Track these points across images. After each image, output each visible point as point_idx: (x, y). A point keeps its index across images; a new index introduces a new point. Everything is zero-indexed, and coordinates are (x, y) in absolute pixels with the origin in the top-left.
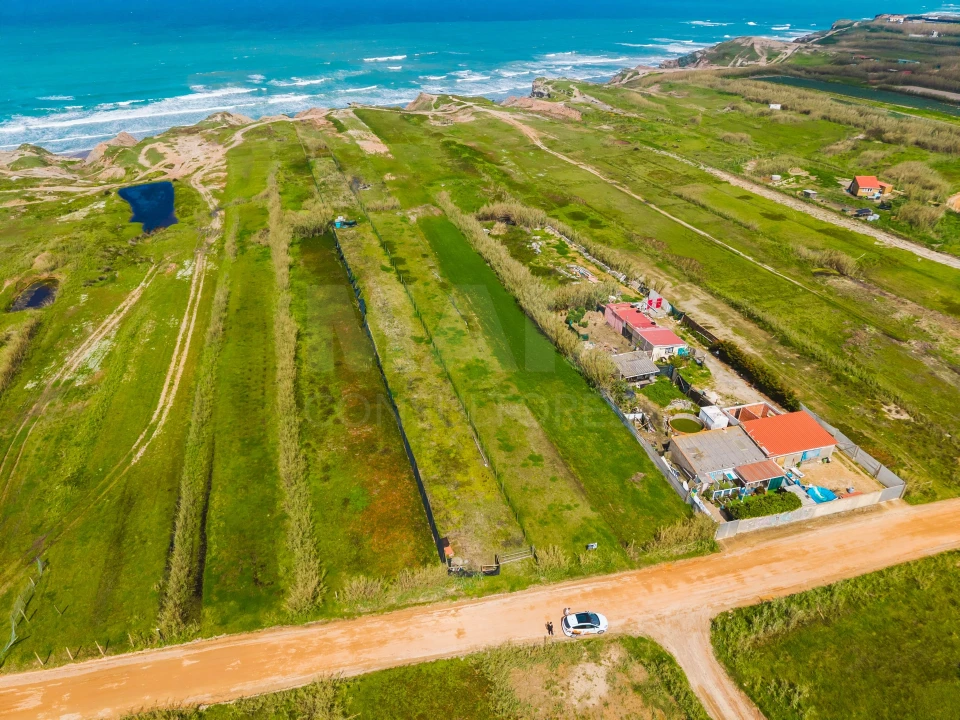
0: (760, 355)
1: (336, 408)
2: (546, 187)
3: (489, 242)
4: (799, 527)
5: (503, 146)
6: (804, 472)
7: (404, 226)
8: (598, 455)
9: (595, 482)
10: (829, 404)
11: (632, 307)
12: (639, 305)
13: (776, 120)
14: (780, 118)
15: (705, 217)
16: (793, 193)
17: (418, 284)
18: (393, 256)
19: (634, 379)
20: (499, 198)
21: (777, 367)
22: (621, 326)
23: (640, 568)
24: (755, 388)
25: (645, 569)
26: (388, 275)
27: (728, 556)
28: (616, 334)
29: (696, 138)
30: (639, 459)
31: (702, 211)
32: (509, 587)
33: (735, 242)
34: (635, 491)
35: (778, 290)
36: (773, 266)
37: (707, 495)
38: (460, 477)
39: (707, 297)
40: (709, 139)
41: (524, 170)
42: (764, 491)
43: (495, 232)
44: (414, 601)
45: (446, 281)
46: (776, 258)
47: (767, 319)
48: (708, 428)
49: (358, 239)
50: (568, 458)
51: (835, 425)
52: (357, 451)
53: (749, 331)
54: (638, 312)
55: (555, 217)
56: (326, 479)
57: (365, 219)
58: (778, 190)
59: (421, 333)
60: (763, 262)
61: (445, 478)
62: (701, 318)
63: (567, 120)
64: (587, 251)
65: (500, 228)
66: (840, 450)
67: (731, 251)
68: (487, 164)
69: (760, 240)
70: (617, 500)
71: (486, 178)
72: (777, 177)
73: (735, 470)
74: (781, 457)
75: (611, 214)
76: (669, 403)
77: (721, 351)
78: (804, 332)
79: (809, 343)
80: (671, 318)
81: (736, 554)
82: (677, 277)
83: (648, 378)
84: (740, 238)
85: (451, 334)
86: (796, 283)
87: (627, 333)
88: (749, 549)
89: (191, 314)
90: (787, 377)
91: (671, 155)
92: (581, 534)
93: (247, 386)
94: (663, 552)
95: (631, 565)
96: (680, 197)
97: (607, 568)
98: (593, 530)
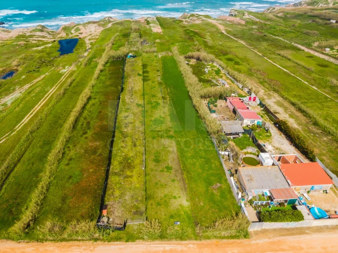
0: (300, 129)
1: (89, 131)
2: (220, 47)
3: (185, 68)
4: (301, 231)
5: (209, 32)
6: (311, 196)
7: (155, 59)
8: (200, 170)
9: (193, 185)
10: (334, 159)
11: (240, 99)
12: (245, 99)
13: (332, 26)
14: (334, 26)
15: (289, 64)
16: (335, 56)
17: (150, 82)
18: (144, 70)
19: (231, 134)
20: (198, 50)
21: (308, 136)
22: (231, 108)
23: (200, 240)
24: (294, 145)
25: (203, 241)
26: (139, 77)
27: (253, 242)
28: (230, 111)
29: (293, 32)
30: (221, 176)
31: (288, 61)
32: (126, 239)
33: (301, 75)
34: (212, 193)
35: (317, 97)
36: (317, 87)
37: (251, 202)
38: (128, 173)
39: (280, 99)
40: (299, 33)
41: (214, 41)
42: (284, 206)
43: (191, 63)
44: (76, 238)
45: (162, 81)
46: (319, 84)
47: (308, 112)
48: (262, 165)
49: (134, 63)
50: (184, 170)
51: (333, 172)
52: (87, 153)
53: (298, 116)
54: (242, 102)
55: (220, 59)
56: (68, 164)
57: (140, 55)
58: (327, 55)
59: (141, 102)
60: (312, 85)
61: (121, 173)
62: (273, 107)
63: (239, 24)
64: (228, 74)
65: (193, 62)
66: (335, 187)
67: (298, 79)
68: (199, 38)
69: (313, 75)
70: (201, 197)
71: (196, 43)
72: (328, 49)
73: (269, 191)
74: (298, 187)
75: (245, 60)
76: (245, 148)
77: (279, 125)
78: (327, 120)
79: (328, 126)
80: (259, 107)
81: (258, 241)
82: (268, 89)
83: (238, 134)
84: (304, 74)
85: (154, 104)
86: (328, 96)
87: (234, 112)
88: (267, 240)
89: (56, 86)
90: (313, 142)
91: (280, 38)
92: (175, 214)
93: (60, 118)
94: (216, 233)
95: (197, 237)
96: (279, 55)
97: (181, 237)
98: (183, 213)
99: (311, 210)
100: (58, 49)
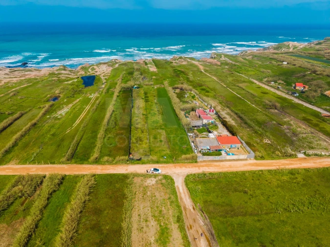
0: (236, 125)
2: (198, 82)
3: (172, 94)
5: (191, 71)
7: (152, 89)
9: (173, 147)
11: (203, 111)
12: (206, 110)
15: (243, 92)
16: (275, 87)
17: (150, 103)
18: (146, 96)
20: (182, 84)
21: (239, 128)
22: (198, 115)
28: (197, 117)
29: (254, 71)
34: (183, 149)
35: (252, 111)
36: (255, 105)
37: (200, 152)
39: (229, 111)
40: (258, 72)
41: (194, 77)
43: (176, 92)
45: (158, 102)
46: (257, 103)
49: (138, 91)
55: (197, 89)
57: (142, 87)
60: (253, 104)
62: (224, 115)
63: (216, 65)
64: (200, 98)
65: (178, 91)
67: (245, 101)
68: (184, 75)
69: (256, 99)
71: (181, 79)
73: (209, 147)
75: (214, 90)
76: (202, 133)
77: (224, 123)
80: (215, 115)
81: (201, 164)
84: (250, 98)
86: (260, 110)
87: (199, 117)
88: (205, 163)
91: (242, 75)
96: (238, 86)
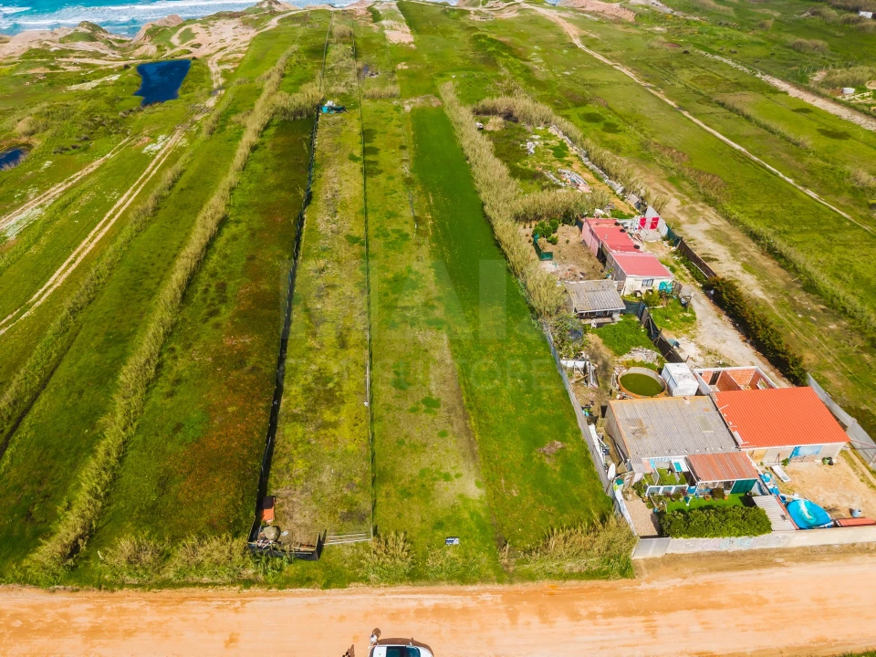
0: (770, 302)
1: (223, 309)
2: (567, 85)
3: (475, 140)
4: (763, 560)
5: (537, 43)
6: (792, 473)
7: (395, 115)
8: (511, 409)
9: (494, 446)
10: (853, 379)
11: (617, 224)
12: (628, 222)
13: (863, 28)
14: (868, 26)
15: (747, 129)
16: (866, 109)
17: (381, 179)
18: (367, 145)
19: (592, 315)
20: (509, 93)
21: (790, 320)
22: (595, 246)
23: (511, 582)
24: (752, 344)
25: (518, 586)
26: (354, 164)
27: (644, 586)
28: (590, 256)
29: (760, 44)
30: (563, 423)
31: (746, 123)
32: (324, 581)
33: (776, 161)
34: (542, 467)
35: (817, 220)
36: (817, 192)
37: (639, 488)
38: (328, 416)
39: (720, 222)
40: (777, 46)
41: (550, 68)
42: (723, 496)
43: (489, 127)
44: (196, 578)
45: (414, 176)
46: (824, 183)
47: (793, 256)
48: (670, 393)
49: (340, 126)
50: (471, 408)
51: (849, 411)
52: (220, 365)
53: (764, 269)
54: (622, 231)
55: (567, 117)
56: (171, 395)
57: (357, 105)
58: (847, 105)
59: (358, 232)
60: (805, 186)
61: (309, 415)
62: (703, 244)
63: (618, 21)
64: (587, 155)
65: (495, 123)
66: (853, 448)
67: (769, 170)
68: (512, 59)
69: (808, 160)
70: (513, 475)
71: (505, 72)
72: (849, 90)
73: (686, 459)
74: (759, 450)
75: (633, 119)
76: (627, 351)
77: (716, 290)
78: (840, 278)
79: (842, 293)
80: (666, 243)
81: (656, 585)
82: (689, 195)
83: (610, 316)
84: (784, 156)
85: (393, 236)
86: (844, 214)
87: (602, 256)
88: (678, 582)
89: (135, 190)
90: (800, 335)
91: (725, 61)
92: (449, 518)
93: (147, 273)
94: (551, 565)
95: (503, 575)
96: (722, 105)
97: (463, 576)
98: (467, 515)
99: (790, 507)
100: (137, 88)
